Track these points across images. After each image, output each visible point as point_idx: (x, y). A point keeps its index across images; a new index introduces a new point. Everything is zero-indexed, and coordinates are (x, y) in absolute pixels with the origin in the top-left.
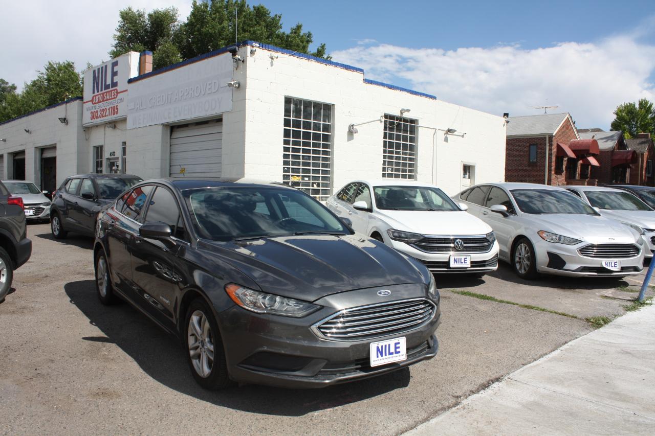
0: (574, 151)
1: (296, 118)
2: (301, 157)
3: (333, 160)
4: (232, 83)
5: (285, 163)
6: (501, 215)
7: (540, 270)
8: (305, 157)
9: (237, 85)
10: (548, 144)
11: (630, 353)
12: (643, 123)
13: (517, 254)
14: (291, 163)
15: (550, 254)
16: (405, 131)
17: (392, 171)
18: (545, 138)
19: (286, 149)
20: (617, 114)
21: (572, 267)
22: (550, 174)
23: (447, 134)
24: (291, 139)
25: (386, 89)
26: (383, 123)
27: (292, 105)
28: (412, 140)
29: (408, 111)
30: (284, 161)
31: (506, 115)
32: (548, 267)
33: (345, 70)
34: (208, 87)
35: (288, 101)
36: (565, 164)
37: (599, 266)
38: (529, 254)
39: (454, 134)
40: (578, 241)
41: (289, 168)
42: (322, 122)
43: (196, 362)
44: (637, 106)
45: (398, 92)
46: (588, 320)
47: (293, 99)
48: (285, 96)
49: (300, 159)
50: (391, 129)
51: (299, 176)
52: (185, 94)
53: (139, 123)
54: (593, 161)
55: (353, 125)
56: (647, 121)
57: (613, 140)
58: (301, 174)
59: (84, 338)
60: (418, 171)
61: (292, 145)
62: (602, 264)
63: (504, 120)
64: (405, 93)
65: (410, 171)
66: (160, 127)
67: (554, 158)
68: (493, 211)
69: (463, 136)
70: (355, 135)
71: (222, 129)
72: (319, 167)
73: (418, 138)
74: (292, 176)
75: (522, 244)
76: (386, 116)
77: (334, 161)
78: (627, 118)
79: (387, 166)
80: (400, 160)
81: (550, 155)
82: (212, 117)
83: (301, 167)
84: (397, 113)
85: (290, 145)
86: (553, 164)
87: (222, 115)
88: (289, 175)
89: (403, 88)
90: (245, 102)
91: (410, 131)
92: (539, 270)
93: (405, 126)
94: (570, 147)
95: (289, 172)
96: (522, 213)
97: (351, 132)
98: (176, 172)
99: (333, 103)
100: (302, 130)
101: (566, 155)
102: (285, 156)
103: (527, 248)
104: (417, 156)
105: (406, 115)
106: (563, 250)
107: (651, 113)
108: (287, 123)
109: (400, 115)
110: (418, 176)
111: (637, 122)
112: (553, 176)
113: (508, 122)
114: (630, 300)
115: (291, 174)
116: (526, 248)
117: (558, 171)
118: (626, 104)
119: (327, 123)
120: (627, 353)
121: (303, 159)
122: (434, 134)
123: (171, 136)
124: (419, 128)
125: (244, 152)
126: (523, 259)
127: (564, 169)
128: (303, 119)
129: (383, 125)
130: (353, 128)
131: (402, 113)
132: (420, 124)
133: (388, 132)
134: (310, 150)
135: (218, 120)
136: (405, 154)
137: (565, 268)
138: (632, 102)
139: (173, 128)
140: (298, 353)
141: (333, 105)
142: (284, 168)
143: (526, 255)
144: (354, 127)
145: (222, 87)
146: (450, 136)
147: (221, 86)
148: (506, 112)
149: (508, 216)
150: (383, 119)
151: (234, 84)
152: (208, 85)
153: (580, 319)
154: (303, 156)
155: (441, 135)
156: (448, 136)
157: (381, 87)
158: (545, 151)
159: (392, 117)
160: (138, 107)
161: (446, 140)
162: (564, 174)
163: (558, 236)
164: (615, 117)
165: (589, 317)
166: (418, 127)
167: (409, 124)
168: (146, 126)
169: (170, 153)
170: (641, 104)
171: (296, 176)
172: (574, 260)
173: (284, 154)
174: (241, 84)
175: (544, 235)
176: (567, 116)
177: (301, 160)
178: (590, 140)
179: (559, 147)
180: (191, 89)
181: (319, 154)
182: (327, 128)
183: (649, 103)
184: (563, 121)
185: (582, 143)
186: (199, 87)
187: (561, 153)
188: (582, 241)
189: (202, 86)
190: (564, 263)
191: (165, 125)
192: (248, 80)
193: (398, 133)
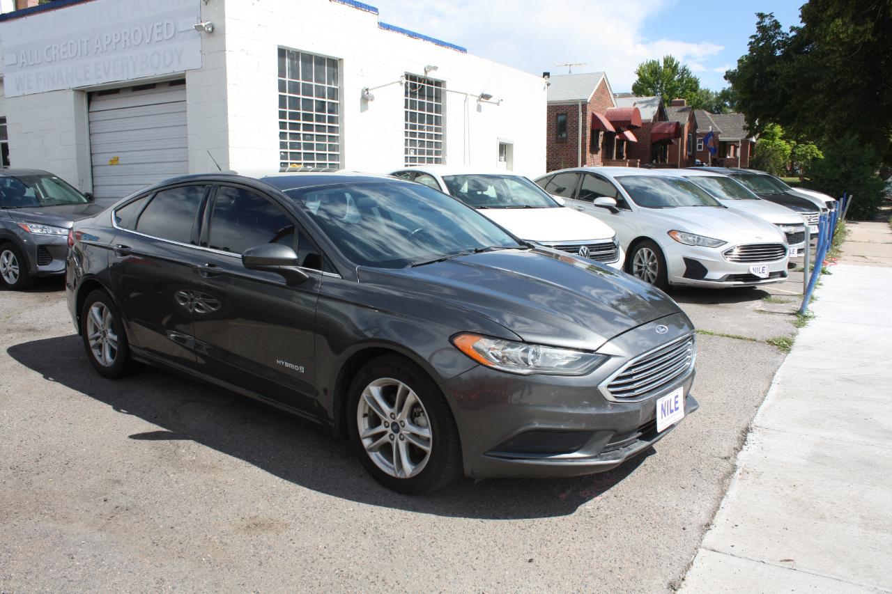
0: (612, 122)
1: (292, 78)
2: (301, 136)
3: (343, 140)
4: (203, 25)
5: (283, 145)
6: (608, 211)
7: (673, 281)
8: (307, 136)
9: (210, 29)
10: (581, 114)
11: (852, 380)
12: (669, 87)
13: (636, 262)
14: (288, 145)
15: (687, 260)
16: (430, 97)
17: (415, 153)
18: (578, 105)
19: (282, 125)
20: (639, 74)
21: (715, 276)
22: (584, 153)
23: (480, 100)
24: (288, 110)
25: (405, 37)
26: (404, 86)
27: (287, 59)
28: (438, 109)
29: (435, 68)
30: (281, 142)
31: (546, 74)
32: (684, 276)
33: (355, 9)
34: (156, 31)
35: (282, 52)
36: (601, 139)
37: (746, 273)
38: (656, 261)
39: (489, 100)
40: (720, 243)
41: (287, 153)
42: (326, 85)
43: (378, 457)
44: (662, 64)
45: (421, 41)
46: (770, 342)
47: (288, 51)
48: (278, 46)
49: (300, 139)
50: (413, 95)
51: (301, 164)
52: (114, 41)
53: (30, 88)
54: (630, 135)
55: (367, 90)
56: (674, 83)
57: (653, 106)
58: (302, 161)
59: (131, 437)
60: (448, 153)
61: (289, 119)
62: (749, 270)
63: (544, 81)
64: (429, 43)
65: (437, 153)
66: (71, 95)
67: (588, 132)
68: (597, 206)
69: (498, 104)
70: (370, 103)
71: (185, 96)
72: (325, 150)
73: (445, 106)
74: (291, 163)
75: (644, 249)
76: (408, 76)
77: (345, 140)
78: (651, 79)
79: (409, 147)
80: (424, 138)
81: (584, 128)
82: (167, 78)
83: (302, 151)
84: (419, 72)
85: (286, 119)
86: (588, 140)
87: (185, 74)
88: (287, 163)
89: (426, 37)
90: (225, 54)
91: (436, 98)
92: (671, 282)
93: (430, 90)
94: (607, 117)
95: (287, 159)
96: (639, 207)
97: (365, 99)
98: (102, 164)
99: (341, 57)
100: (301, 96)
101: (604, 128)
102: (282, 135)
103: (652, 254)
104: (446, 131)
105: (432, 75)
106: (702, 255)
107: (678, 73)
108: (282, 87)
109: (424, 75)
110: (448, 159)
111: (662, 85)
112: (588, 155)
113: (548, 85)
114: (791, 314)
115: (289, 161)
116: (649, 254)
117: (594, 149)
118: (648, 62)
119: (333, 86)
120: (849, 380)
121: (304, 140)
122: (465, 101)
123: (89, 108)
124: (447, 92)
125: (227, 131)
126: (646, 268)
127: (600, 145)
128: (303, 80)
129: (403, 88)
130: (368, 93)
131: (426, 72)
132: (449, 86)
133: (409, 98)
134: (313, 125)
135: (178, 82)
136: (430, 129)
137: (706, 277)
138: (656, 60)
139: (92, 95)
140: (583, 426)
141: (340, 60)
142: (281, 152)
143: (650, 263)
144: (370, 92)
145: (181, 32)
146: (484, 104)
147: (180, 30)
148: (546, 71)
149: (618, 212)
150: (404, 81)
151: (206, 26)
152: (155, 28)
153: (761, 342)
154: (304, 134)
155: (473, 102)
156: (481, 103)
157: (400, 35)
158: (578, 123)
159: (413, 78)
160: (25, 60)
161: (479, 109)
162: (600, 153)
163: (697, 237)
164: (637, 78)
165: (771, 339)
166: (445, 91)
167: (434, 87)
168: (43, 93)
169: (90, 135)
170: (666, 62)
171: (296, 163)
172: (717, 267)
173: (281, 133)
174: (215, 27)
175: (678, 236)
176: (603, 76)
177: (302, 141)
178: (630, 109)
179: (594, 118)
180: (125, 33)
181: (325, 132)
182: (334, 93)
183: (675, 60)
184: (599, 84)
185: (621, 113)
186: (140, 31)
187: (597, 124)
188: (726, 243)
189: (145, 30)
190: (705, 271)
191: (79, 91)
192: (227, 21)
193: (421, 100)
